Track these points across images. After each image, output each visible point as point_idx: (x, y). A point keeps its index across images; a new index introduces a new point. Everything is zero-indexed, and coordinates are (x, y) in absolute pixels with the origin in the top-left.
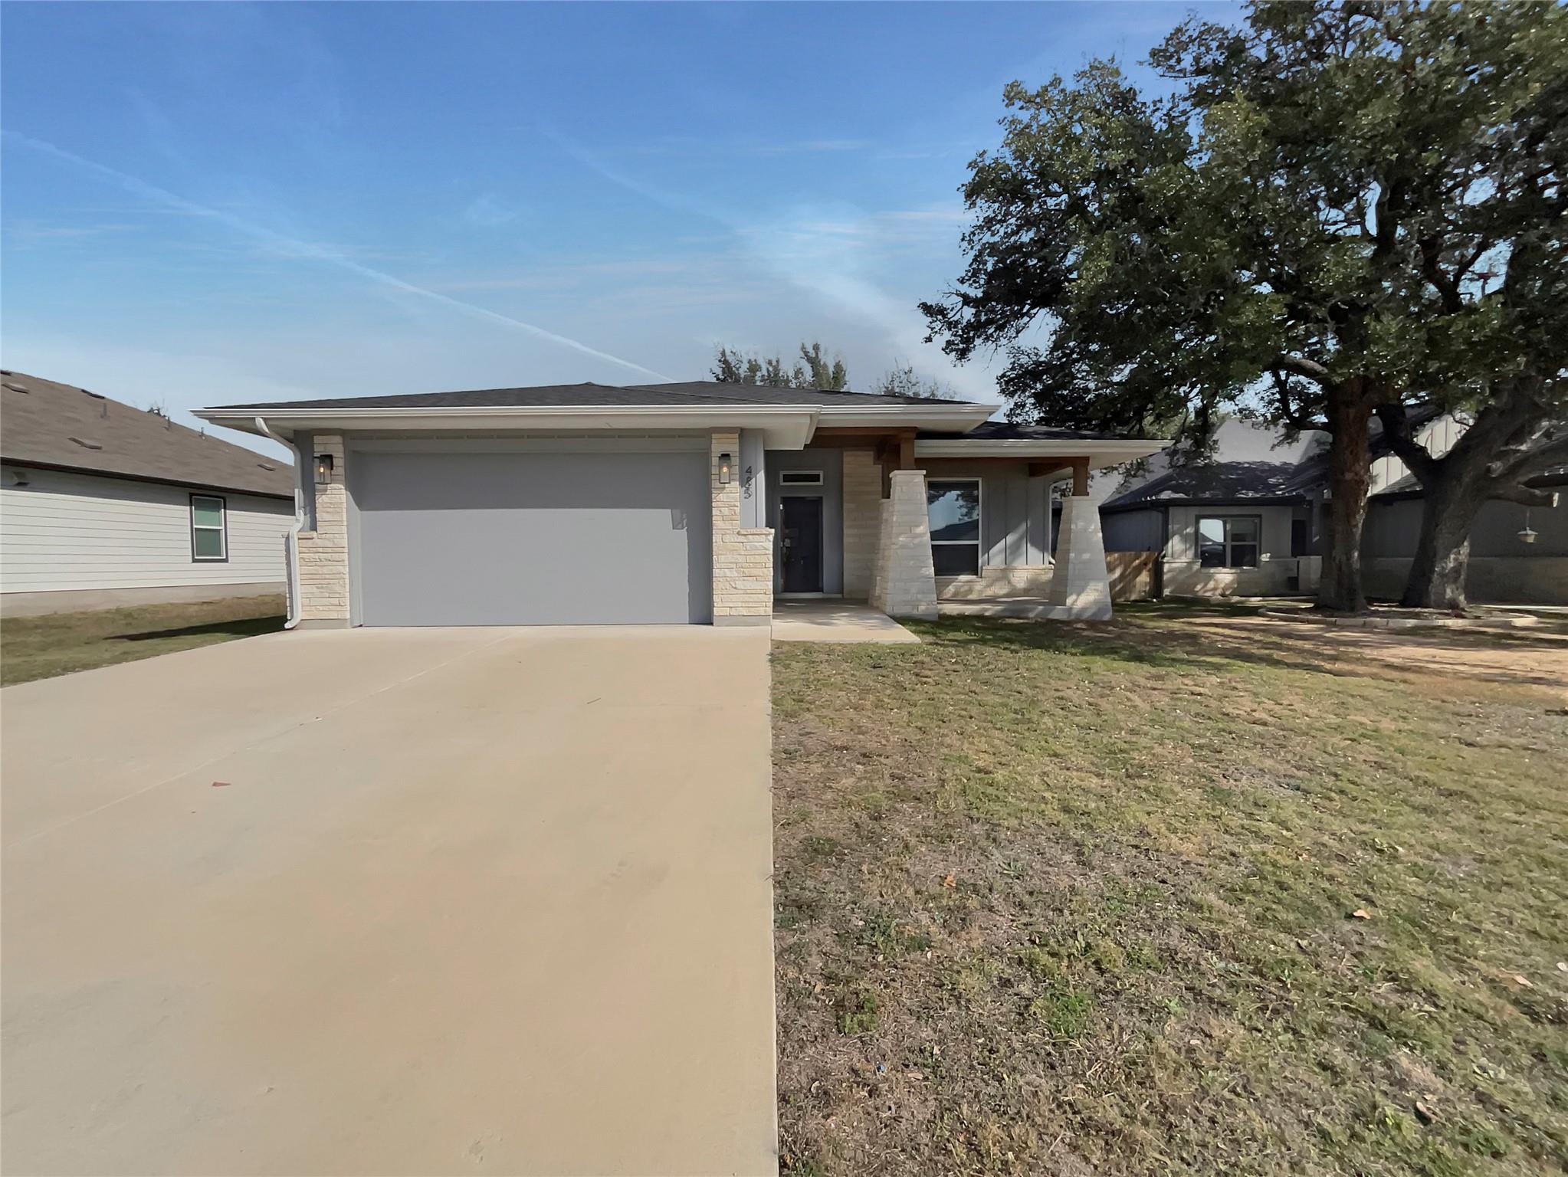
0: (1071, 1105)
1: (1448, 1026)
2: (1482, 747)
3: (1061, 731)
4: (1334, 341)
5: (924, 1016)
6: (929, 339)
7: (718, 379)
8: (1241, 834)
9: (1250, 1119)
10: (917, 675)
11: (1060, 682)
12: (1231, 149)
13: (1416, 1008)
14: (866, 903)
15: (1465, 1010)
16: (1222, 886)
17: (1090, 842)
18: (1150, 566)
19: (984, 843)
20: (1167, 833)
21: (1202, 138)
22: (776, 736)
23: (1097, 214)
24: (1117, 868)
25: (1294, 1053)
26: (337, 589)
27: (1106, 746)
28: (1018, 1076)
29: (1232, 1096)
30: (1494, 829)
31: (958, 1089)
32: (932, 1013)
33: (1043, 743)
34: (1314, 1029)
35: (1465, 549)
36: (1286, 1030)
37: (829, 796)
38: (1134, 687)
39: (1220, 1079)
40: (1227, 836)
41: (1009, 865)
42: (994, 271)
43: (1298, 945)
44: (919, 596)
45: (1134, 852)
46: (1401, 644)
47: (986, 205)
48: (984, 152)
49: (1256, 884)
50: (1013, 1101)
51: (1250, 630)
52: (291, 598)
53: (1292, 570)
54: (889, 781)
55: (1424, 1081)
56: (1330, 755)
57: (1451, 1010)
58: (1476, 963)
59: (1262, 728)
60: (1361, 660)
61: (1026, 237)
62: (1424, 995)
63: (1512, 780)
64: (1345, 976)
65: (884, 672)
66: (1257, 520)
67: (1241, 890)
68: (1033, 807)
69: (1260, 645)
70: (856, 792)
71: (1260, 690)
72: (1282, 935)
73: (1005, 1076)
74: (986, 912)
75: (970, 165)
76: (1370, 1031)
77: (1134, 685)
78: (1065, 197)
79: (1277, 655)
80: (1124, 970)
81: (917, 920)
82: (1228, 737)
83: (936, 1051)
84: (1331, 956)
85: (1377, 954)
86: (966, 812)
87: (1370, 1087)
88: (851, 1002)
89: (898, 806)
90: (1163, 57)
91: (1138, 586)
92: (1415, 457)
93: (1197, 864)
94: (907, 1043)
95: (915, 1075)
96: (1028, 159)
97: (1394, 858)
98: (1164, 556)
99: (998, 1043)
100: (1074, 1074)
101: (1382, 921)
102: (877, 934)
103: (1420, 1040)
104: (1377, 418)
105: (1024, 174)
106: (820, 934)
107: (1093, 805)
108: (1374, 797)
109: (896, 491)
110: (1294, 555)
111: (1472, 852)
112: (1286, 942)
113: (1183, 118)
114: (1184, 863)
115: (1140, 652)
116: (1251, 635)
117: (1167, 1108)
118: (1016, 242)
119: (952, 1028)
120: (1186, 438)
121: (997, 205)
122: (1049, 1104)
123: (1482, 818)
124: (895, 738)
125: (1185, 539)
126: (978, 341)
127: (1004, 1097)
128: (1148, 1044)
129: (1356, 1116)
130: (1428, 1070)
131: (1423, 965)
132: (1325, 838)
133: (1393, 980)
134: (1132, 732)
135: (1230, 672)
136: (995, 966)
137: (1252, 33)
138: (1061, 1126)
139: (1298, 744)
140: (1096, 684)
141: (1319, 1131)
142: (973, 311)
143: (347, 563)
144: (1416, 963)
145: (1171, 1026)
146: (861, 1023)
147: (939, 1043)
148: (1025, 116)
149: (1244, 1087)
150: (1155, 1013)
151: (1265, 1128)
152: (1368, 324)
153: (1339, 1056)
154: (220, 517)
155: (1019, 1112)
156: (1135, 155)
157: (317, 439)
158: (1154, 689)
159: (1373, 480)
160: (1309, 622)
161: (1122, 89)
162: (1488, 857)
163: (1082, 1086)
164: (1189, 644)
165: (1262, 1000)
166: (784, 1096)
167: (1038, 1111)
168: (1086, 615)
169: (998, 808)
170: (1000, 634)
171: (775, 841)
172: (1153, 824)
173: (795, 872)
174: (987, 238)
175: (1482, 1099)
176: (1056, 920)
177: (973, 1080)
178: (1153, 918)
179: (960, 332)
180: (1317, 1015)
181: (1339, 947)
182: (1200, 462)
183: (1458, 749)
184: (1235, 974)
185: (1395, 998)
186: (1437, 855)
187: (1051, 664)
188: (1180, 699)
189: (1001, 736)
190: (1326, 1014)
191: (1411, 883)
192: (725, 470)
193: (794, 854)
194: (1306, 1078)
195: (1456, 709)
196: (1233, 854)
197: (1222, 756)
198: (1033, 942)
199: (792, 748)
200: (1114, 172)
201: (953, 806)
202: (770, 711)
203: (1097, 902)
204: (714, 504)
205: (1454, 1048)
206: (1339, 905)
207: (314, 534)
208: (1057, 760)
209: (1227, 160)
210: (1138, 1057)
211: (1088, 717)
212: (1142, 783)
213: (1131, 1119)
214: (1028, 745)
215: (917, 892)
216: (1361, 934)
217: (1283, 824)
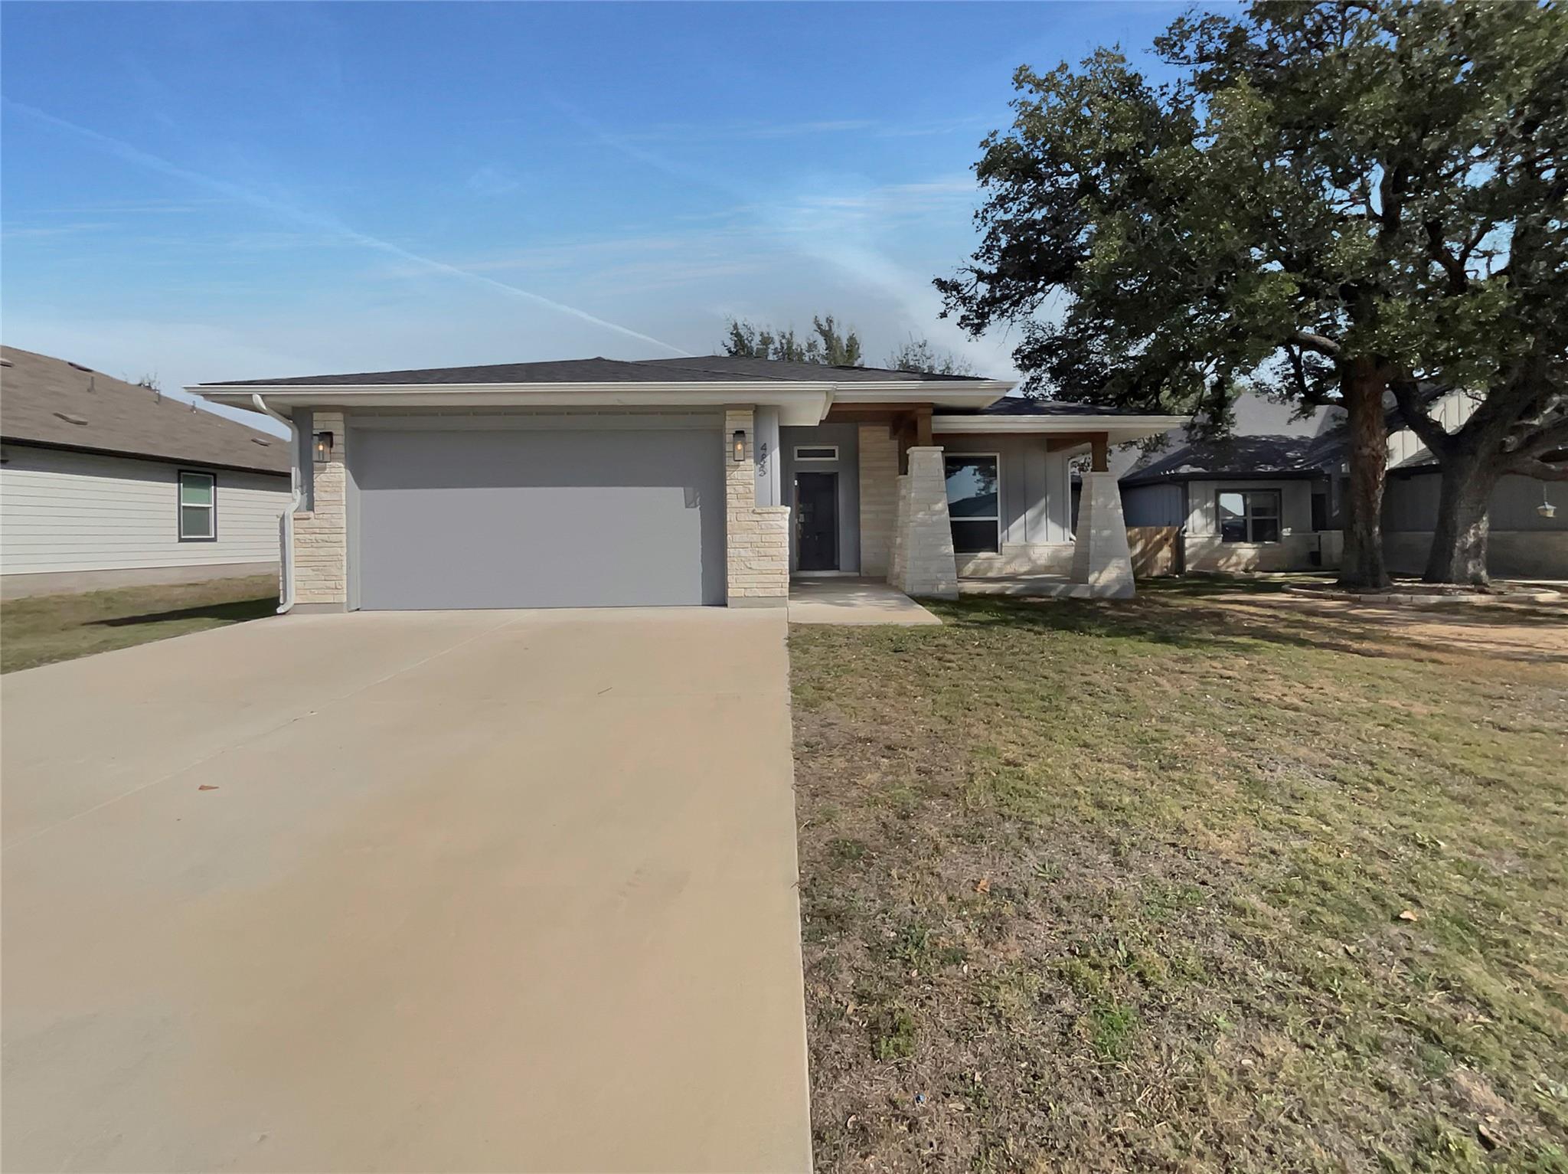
0: (1122, 1138)
1: (1505, 1039)
2: (1516, 731)
3: (1091, 719)
4: (1345, 317)
5: (963, 1038)
6: (944, 315)
7: (730, 352)
8: (1281, 829)
9: (1308, 1148)
10: (940, 659)
11: (1086, 666)
12: (1237, 134)
13: (1471, 1018)
14: (897, 911)
15: (1521, 1021)
16: (1264, 887)
17: (1126, 841)
18: (1171, 541)
19: (1016, 843)
20: (1205, 829)
21: (1208, 122)
22: (797, 728)
23: (1108, 192)
24: (1155, 869)
25: (1349, 1072)
26: (334, 571)
27: (1137, 735)
28: (1064, 1104)
29: (1289, 1123)
30: (1535, 820)
31: (1003, 1121)
32: (971, 1035)
33: (1072, 732)
34: (1368, 1044)
35: (1484, 524)
36: (1339, 1047)
37: (854, 793)
38: (1161, 672)
39: (1275, 1103)
40: (1265, 832)
41: (1044, 866)
42: (1010, 247)
43: (1346, 951)
44: (939, 575)
45: (1172, 850)
46: (1426, 621)
47: (999, 183)
48: (996, 132)
49: (1297, 883)
50: (1061, 1134)
51: (1274, 608)
52: (285, 581)
53: (1313, 544)
54: (915, 776)
55: (1485, 1101)
56: (1364, 742)
57: (1507, 1021)
58: (1528, 968)
59: (1293, 713)
60: (1387, 639)
61: (1039, 215)
62: (1478, 1004)
63: (1549, 767)
64: (1396, 985)
65: (907, 657)
66: (1277, 494)
67: (1284, 891)
68: (1065, 802)
69: (1285, 623)
70: (882, 789)
71: (1289, 673)
72: (1328, 941)
73: (1051, 1105)
74: (1022, 920)
75: (982, 144)
76: (1425, 1046)
77: (1161, 668)
78: (1076, 176)
79: (1305, 634)
80: (1169, 982)
81: (951, 931)
82: (1261, 724)
83: (977, 1078)
84: (1380, 963)
85: (1427, 960)
86: (997, 809)
87: (1430, 1109)
88: (885, 1024)
89: (926, 803)
90: (1166, 45)
91: (1160, 563)
92: (1429, 431)
93: (1237, 864)
94: (947, 1068)
95: (956, 1105)
96: (1039, 139)
97: (1437, 853)
98: (1185, 531)
99: (1042, 1068)
100: (1123, 1101)
101: (1429, 923)
102: (910, 946)
103: (1477, 1055)
104: (1390, 392)
105: (1035, 154)
106: (850, 947)
107: (1127, 800)
108: (1412, 787)
109: (913, 467)
110: (1315, 529)
111: (1514, 846)
112: (1334, 948)
113: (1189, 103)
114: (1223, 863)
115: (1166, 632)
116: (1276, 613)
117: (1222, 1137)
118: (1028, 219)
119: (994, 1052)
120: (1203, 411)
121: (1009, 184)
122: (1098, 1135)
123: (1522, 809)
124: (919, 729)
125: (1206, 513)
126: (993, 317)
127: (1051, 1129)
128: (1198, 1066)
129: (1418, 1142)
130: (1488, 1089)
131: (1474, 971)
132: (1365, 833)
133: (1446, 988)
134: (1163, 719)
135: (1259, 653)
136: (1036, 981)
137: (1252, 23)
138: (1113, 1161)
139: (1332, 730)
140: (1123, 667)
141: (1381, 1160)
142: (989, 287)
143: (345, 544)
144: (1467, 970)
145: (1222, 1044)
146: (897, 1048)
147: (980, 1068)
148: (1035, 99)
149: (1301, 1112)
150: (1202, 1031)
151: (1325, 1157)
152: (1377, 305)
153: (1397, 1075)
154: (210, 494)
155: (1068, 1146)
156: (1144, 138)
157: (316, 416)
158: (1182, 673)
159: (1388, 454)
160: (1333, 598)
161: (1128, 74)
162: (1531, 851)
163: (1132, 1114)
164: (1215, 624)
165: (1313, 1014)
166: (819, 1133)
167: (1088, 1145)
168: (1109, 594)
169: (1030, 804)
170: (1022, 614)
171: (800, 844)
172: (1190, 820)
173: (822, 878)
174: (1000, 215)
175: (1547, 1119)
176: (1095, 927)
177: (1017, 1111)
178: (1195, 923)
179: (975, 308)
180: (1370, 1029)
181: (1387, 952)
182: (1219, 436)
183: (1493, 735)
184: (1283, 984)
185: (1449, 1009)
186: (1480, 850)
187: (1077, 647)
188: (1209, 683)
189: (1029, 725)
190: (1380, 1028)
191: (1455, 881)
192: (739, 447)
193: (820, 859)
194: (1362, 1099)
195: (1486, 691)
196: (1273, 852)
197: (1256, 745)
198: (1073, 953)
199: (813, 740)
200: (1123, 154)
201: (982, 803)
202: (789, 701)
203: (1137, 907)
204: (728, 482)
205: (1512, 1063)
206: (1384, 906)
207: (311, 514)
208: (1087, 751)
209: (1234, 143)
210: (1189, 1080)
211: (1117, 705)
212: (1176, 775)
213: (1185, 1150)
214: (1058, 735)
215: (950, 899)
216: (1409, 938)
217: (1322, 818)
